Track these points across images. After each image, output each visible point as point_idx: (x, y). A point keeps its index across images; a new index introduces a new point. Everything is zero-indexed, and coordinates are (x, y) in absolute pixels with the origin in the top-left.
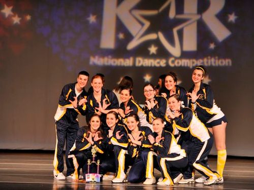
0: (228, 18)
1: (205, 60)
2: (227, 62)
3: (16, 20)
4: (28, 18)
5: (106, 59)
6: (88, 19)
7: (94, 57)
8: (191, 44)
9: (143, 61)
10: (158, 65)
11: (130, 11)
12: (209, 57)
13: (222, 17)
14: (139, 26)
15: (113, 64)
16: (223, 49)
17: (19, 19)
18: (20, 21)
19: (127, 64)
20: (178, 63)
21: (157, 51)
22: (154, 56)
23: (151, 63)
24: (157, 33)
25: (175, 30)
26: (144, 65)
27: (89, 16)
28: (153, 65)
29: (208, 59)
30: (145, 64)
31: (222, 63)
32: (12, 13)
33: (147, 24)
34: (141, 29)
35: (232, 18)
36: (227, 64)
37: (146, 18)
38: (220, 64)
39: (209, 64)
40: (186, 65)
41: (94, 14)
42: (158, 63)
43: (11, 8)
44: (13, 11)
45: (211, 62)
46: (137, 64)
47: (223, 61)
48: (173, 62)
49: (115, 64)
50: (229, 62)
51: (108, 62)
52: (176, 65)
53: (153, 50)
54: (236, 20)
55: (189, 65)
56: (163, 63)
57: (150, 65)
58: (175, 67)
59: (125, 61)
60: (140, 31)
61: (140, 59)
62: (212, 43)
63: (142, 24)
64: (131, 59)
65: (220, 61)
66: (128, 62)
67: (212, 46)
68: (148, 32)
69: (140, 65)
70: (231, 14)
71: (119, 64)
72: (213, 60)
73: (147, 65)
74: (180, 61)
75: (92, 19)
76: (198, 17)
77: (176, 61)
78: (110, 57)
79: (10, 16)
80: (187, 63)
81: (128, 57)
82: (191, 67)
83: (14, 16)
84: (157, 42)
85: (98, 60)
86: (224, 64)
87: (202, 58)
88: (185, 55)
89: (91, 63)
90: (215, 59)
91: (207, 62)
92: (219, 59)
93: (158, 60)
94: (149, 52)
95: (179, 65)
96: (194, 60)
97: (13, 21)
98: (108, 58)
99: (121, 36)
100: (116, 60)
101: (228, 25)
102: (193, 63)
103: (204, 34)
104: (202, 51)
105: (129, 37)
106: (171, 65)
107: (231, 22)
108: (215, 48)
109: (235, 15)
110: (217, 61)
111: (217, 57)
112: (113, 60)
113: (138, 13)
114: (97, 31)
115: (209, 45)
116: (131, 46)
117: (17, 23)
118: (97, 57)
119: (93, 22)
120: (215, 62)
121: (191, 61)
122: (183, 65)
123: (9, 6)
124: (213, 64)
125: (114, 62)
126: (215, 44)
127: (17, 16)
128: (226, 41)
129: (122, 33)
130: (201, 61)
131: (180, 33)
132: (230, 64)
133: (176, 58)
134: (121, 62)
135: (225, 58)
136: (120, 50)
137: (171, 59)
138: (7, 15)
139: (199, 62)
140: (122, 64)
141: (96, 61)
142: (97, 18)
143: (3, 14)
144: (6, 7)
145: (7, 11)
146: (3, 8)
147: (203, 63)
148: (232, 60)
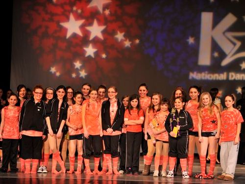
3: (127, 44)
4: (137, 41)
5: (203, 74)
6: (188, 40)
7: (193, 73)
9: (236, 76)
11: (224, 33)
14: (232, 46)
15: (209, 78)
17: (130, 43)
18: (131, 45)
23: (243, 77)
26: (236, 79)
27: (188, 38)
32: (123, 38)
33: (239, 44)
34: (233, 48)
37: (238, 38)
41: (192, 37)
43: (123, 34)
44: (125, 36)
46: (230, 78)
49: (211, 79)
51: (204, 76)
53: (244, 66)
57: (241, 79)
59: (219, 75)
60: (232, 50)
61: (233, 74)
63: (234, 44)
64: (225, 73)
66: (222, 77)
68: (239, 51)
69: (233, 79)
71: (214, 79)
73: (239, 79)
75: (191, 41)
78: (206, 72)
79: (122, 41)
81: (223, 73)
83: (126, 40)
85: (197, 75)
89: (190, 78)
94: (241, 67)
97: (125, 44)
98: (205, 73)
99: (216, 54)
100: (212, 75)
105: (223, 55)
112: (209, 75)
113: (230, 35)
114: (195, 51)
116: (225, 62)
117: (127, 48)
118: (195, 73)
119: (192, 44)
123: (121, 32)
125: (210, 77)
127: (128, 40)
129: (217, 51)
134: (216, 77)
136: (216, 67)
138: (119, 40)
140: (217, 79)
141: (195, 76)
142: (195, 40)
143: (117, 39)
144: (119, 32)
145: (120, 36)
146: (117, 34)
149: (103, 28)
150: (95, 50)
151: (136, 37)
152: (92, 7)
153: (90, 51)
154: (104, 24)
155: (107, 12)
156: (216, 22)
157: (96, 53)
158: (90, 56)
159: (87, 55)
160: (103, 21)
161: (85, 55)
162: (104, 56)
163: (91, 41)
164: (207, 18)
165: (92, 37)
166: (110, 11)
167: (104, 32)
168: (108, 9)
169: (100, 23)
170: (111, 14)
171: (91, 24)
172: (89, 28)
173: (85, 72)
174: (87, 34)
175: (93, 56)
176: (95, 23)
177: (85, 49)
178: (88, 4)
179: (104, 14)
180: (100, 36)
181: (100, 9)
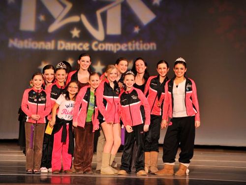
1: (130, 44)
2: (151, 46)
5: (26, 42)
7: (13, 40)
8: (115, 27)
9: (66, 45)
10: (80, 49)
12: (134, 42)
15: (33, 47)
16: (148, 33)
19: (48, 47)
20: (102, 47)
21: (80, 34)
22: (76, 40)
23: (74, 47)
24: (80, 15)
25: (98, 13)
26: (66, 49)
28: (76, 49)
29: (132, 43)
30: (68, 48)
31: (146, 47)
33: (69, 6)
35: (157, 0)
36: (152, 48)
38: (145, 49)
39: (134, 49)
40: (110, 49)
42: (81, 47)
45: (136, 47)
46: (59, 48)
47: (148, 45)
48: (96, 46)
49: (36, 48)
50: (153, 46)
51: (28, 44)
52: (99, 48)
53: (76, 33)
54: (161, 3)
55: (113, 49)
56: (86, 47)
57: (72, 49)
58: (99, 51)
59: (46, 44)
61: (63, 42)
62: (136, 26)
63: (64, 6)
64: (53, 42)
65: (145, 45)
66: (50, 46)
67: (137, 30)
68: (70, 14)
69: (62, 48)
71: (40, 47)
72: (137, 44)
73: (69, 49)
74: (103, 45)
77: (100, 45)
78: (30, 39)
80: (111, 47)
81: (50, 40)
82: (115, 52)
84: (80, 25)
85: (18, 43)
86: (148, 48)
87: (127, 42)
88: (109, 39)
89: (10, 45)
90: (140, 43)
92: (143, 43)
93: (81, 44)
94: (71, 35)
95: (103, 49)
96: (118, 45)
98: (28, 41)
99: (42, 18)
100: (36, 43)
101: (153, 8)
102: (117, 47)
103: (128, 18)
104: (126, 35)
105: (50, 19)
106: (95, 49)
107: (156, 5)
108: (139, 32)
110: (141, 45)
111: (141, 41)
112: (33, 43)
115: (132, 29)
116: (53, 28)
118: (16, 40)
120: (139, 47)
121: (115, 45)
122: (106, 49)
124: (138, 49)
125: (35, 45)
126: (139, 28)
128: (151, 24)
129: (43, 14)
130: (125, 45)
131: (104, 16)
132: (155, 48)
133: (100, 42)
134: (42, 46)
135: (149, 42)
136: (41, 33)
137: (94, 43)
139: (123, 47)
140: (43, 48)
141: (15, 43)
147: (127, 47)
148: (157, 44)
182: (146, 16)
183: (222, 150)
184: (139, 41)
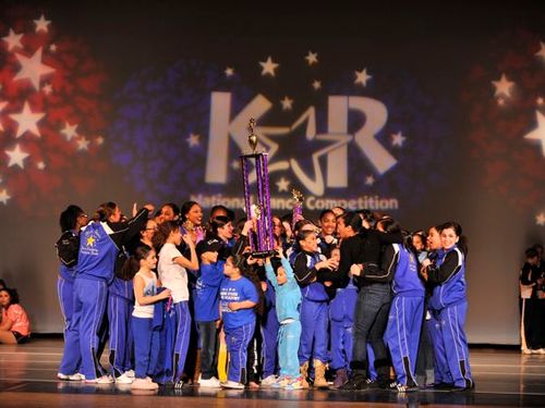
0: (392, 140)
1: (360, 201)
2: (391, 204)
3: (83, 144)
4: (100, 141)
5: (214, 198)
6: (188, 140)
7: (196, 196)
8: (338, 176)
10: (290, 208)
12: (366, 197)
13: (384, 138)
16: (385, 185)
17: (88, 142)
18: (89, 146)
20: (320, 204)
21: (289, 186)
22: (287, 195)
23: (281, 204)
25: (315, 157)
27: (189, 137)
28: (283, 208)
29: (363, 199)
31: (384, 204)
32: (76, 135)
33: (274, 147)
35: (398, 140)
36: (391, 207)
37: (273, 138)
38: (382, 207)
39: (366, 207)
41: (195, 134)
42: (291, 204)
43: (75, 127)
44: (78, 131)
45: (369, 204)
47: (387, 202)
48: (313, 203)
50: (394, 204)
51: (216, 201)
52: (318, 207)
53: (283, 185)
54: (404, 143)
57: (278, 207)
58: (316, 209)
59: (241, 202)
62: (369, 175)
63: (268, 148)
65: (382, 202)
67: (370, 181)
70: (396, 133)
71: (233, 206)
72: (371, 201)
73: (274, 207)
74: (322, 202)
75: (193, 140)
76: (349, 138)
77: (318, 202)
78: (220, 195)
79: (73, 139)
83: (80, 139)
84: (289, 174)
85: (203, 201)
86: (387, 207)
87: (356, 198)
88: (330, 193)
90: (374, 199)
91: (363, 205)
92: (379, 199)
93: (290, 201)
94: (277, 187)
95: (322, 207)
96: (344, 202)
97: (79, 145)
98: (217, 197)
99: (236, 165)
100: (227, 200)
101: (393, 151)
103: (357, 163)
104: (354, 188)
106: (310, 207)
107: (397, 145)
108: (374, 183)
109: (403, 135)
110: (377, 202)
111: (377, 197)
112: (224, 200)
113: (260, 132)
114: (200, 158)
115: (364, 179)
117: (83, 150)
118: (200, 197)
119: (195, 146)
120: (374, 204)
121: (339, 201)
123: (71, 124)
124: (372, 207)
125: (226, 203)
126: (374, 177)
127: (83, 139)
128: (390, 173)
129: (237, 160)
130: (354, 202)
131: (323, 161)
132: (397, 206)
133: (317, 198)
134: (236, 203)
135: (388, 198)
136: (236, 185)
137: (310, 199)
138: (69, 138)
140: (238, 207)
142: (200, 139)
143: (64, 136)
144: (68, 125)
145: (69, 131)
146: (64, 127)
147: (357, 205)
148: (398, 200)
149: (39, 116)
150: (25, 155)
151: (98, 133)
152: (21, 81)
153: (17, 156)
154: (43, 110)
155: (48, 89)
156: (236, 110)
157: (26, 161)
158: (16, 166)
159: (11, 164)
160: (40, 104)
161: (7, 164)
162: (41, 165)
163: (19, 138)
164: (220, 101)
165: (19, 133)
166: (53, 88)
167: (41, 124)
168: (49, 84)
169: (34, 109)
170: (54, 93)
171: (19, 110)
172: (15, 117)
173: (8, 194)
174: (11, 127)
175: (21, 165)
176: (27, 107)
177: (8, 153)
178: (15, 75)
179: (42, 92)
180: (35, 131)
181: (36, 84)
182: (382, 161)
183: (492, 351)
184: (373, 197)
